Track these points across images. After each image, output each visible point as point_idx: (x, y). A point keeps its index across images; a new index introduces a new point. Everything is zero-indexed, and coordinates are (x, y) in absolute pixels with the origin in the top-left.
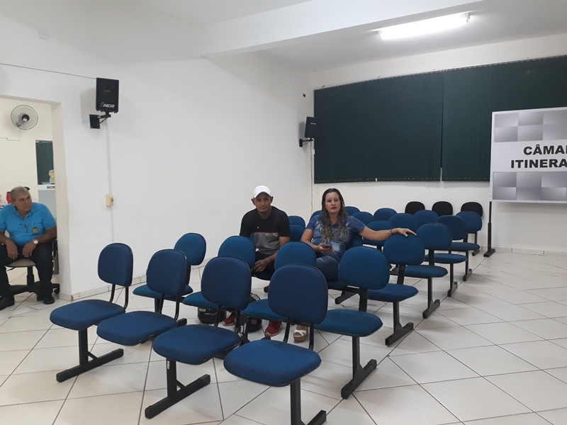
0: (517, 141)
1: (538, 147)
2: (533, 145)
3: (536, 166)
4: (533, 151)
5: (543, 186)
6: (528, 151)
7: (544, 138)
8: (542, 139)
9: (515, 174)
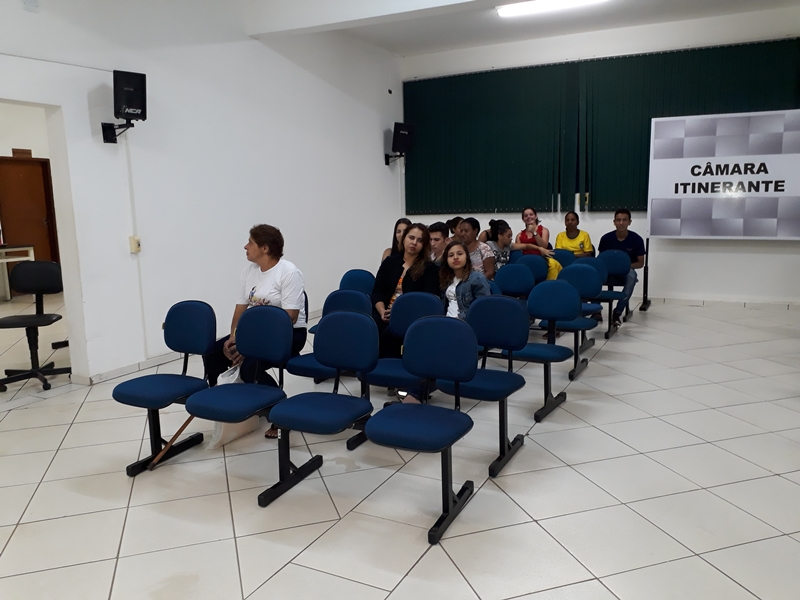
0: (682, 157)
1: (709, 166)
2: (703, 162)
3: (706, 191)
4: (702, 171)
5: (713, 217)
6: (696, 171)
7: (717, 154)
8: (713, 155)
9: (679, 202)
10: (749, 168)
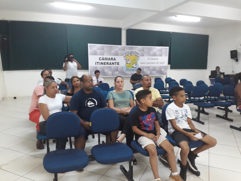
0: (96, 55)
1: (103, 58)
2: (102, 57)
3: (103, 64)
4: (102, 59)
5: (105, 71)
6: (100, 59)
7: (105, 55)
8: (104, 55)
9: (97, 67)
10: (112, 59)
